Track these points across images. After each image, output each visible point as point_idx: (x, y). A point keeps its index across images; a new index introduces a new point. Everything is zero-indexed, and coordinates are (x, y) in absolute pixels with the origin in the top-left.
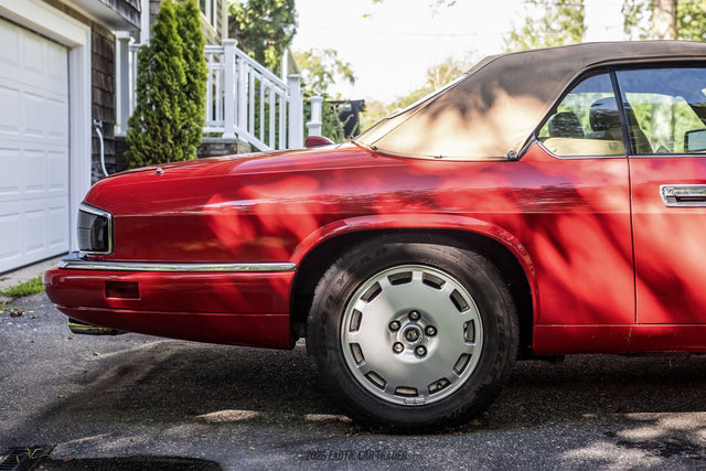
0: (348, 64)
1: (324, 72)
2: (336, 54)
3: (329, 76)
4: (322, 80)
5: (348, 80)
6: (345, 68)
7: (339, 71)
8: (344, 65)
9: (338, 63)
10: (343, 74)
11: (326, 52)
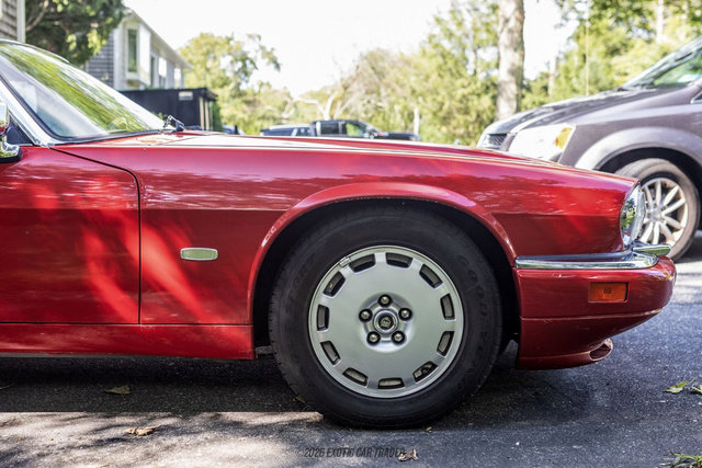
0: (273, 49)
1: (247, 58)
2: (260, 38)
3: (252, 62)
4: (245, 66)
5: (272, 66)
6: (269, 53)
7: (263, 58)
8: (269, 50)
9: (262, 48)
10: (267, 60)
11: (250, 36)
